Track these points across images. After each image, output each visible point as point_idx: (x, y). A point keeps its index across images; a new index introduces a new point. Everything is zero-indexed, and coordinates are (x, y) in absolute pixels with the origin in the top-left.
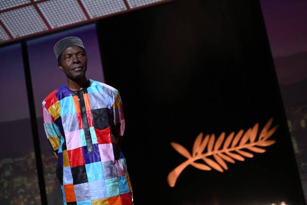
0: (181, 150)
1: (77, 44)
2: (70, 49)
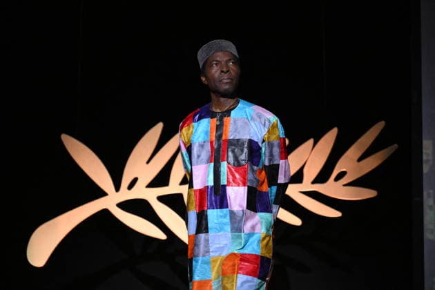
0: (95, 169)
1: (229, 50)
2: (220, 54)
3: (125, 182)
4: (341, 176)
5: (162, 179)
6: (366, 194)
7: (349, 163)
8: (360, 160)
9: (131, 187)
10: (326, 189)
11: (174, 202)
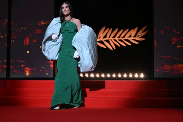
3: (98, 38)
4: (138, 36)
5: (105, 37)
6: (143, 39)
7: (140, 34)
8: (142, 33)
9: (99, 38)
10: (136, 38)
11: (108, 41)
